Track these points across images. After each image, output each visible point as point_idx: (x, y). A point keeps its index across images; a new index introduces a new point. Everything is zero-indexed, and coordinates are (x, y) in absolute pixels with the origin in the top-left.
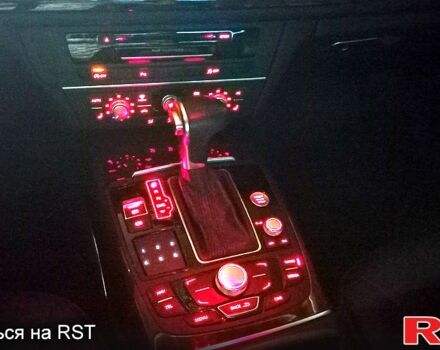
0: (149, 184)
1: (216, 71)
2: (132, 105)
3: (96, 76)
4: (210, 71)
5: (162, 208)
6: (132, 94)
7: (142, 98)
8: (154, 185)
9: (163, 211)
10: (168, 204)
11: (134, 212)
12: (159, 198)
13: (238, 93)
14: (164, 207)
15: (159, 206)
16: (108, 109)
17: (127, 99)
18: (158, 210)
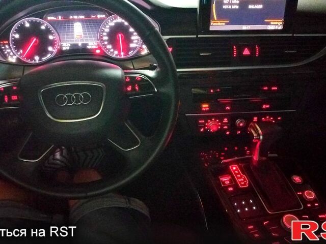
0: (232, 168)
1: (268, 106)
2: (220, 124)
3: (203, 109)
4: (264, 106)
5: (242, 181)
6: (221, 118)
7: (226, 120)
8: (234, 168)
9: (243, 183)
10: (245, 179)
11: (226, 183)
12: (239, 176)
13: (279, 118)
14: (243, 181)
15: (240, 180)
16: (206, 126)
17: (217, 121)
18: (240, 182)
